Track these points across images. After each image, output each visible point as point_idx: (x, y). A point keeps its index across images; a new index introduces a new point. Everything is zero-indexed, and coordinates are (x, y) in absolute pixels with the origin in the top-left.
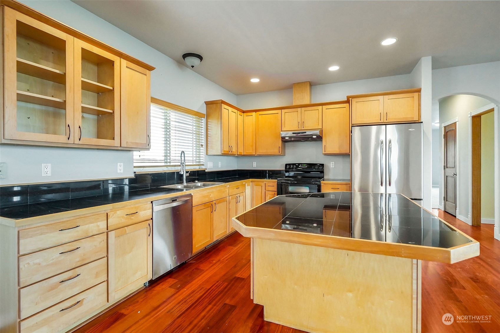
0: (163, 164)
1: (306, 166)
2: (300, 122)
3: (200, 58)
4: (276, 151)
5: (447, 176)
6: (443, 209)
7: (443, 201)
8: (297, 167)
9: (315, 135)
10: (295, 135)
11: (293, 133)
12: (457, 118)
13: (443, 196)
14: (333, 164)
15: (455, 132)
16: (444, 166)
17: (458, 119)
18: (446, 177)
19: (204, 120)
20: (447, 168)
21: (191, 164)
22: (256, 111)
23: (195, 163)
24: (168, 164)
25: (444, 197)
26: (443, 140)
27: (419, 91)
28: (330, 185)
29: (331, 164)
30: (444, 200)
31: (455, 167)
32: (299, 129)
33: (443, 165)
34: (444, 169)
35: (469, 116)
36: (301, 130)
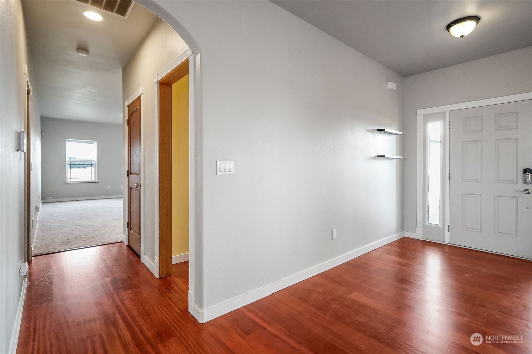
5: (131, 188)
6: (126, 243)
7: (126, 230)
12: (142, 87)
13: (127, 221)
15: (139, 113)
16: (128, 171)
17: (142, 90)
18: (130, 190)
20: (131, 174)
25: (128, 223)
26: (127, 128)
30: (128, 227)
31: (138, 174)
33: (127, 169)
34: (128, 176)
35: (156, 80)
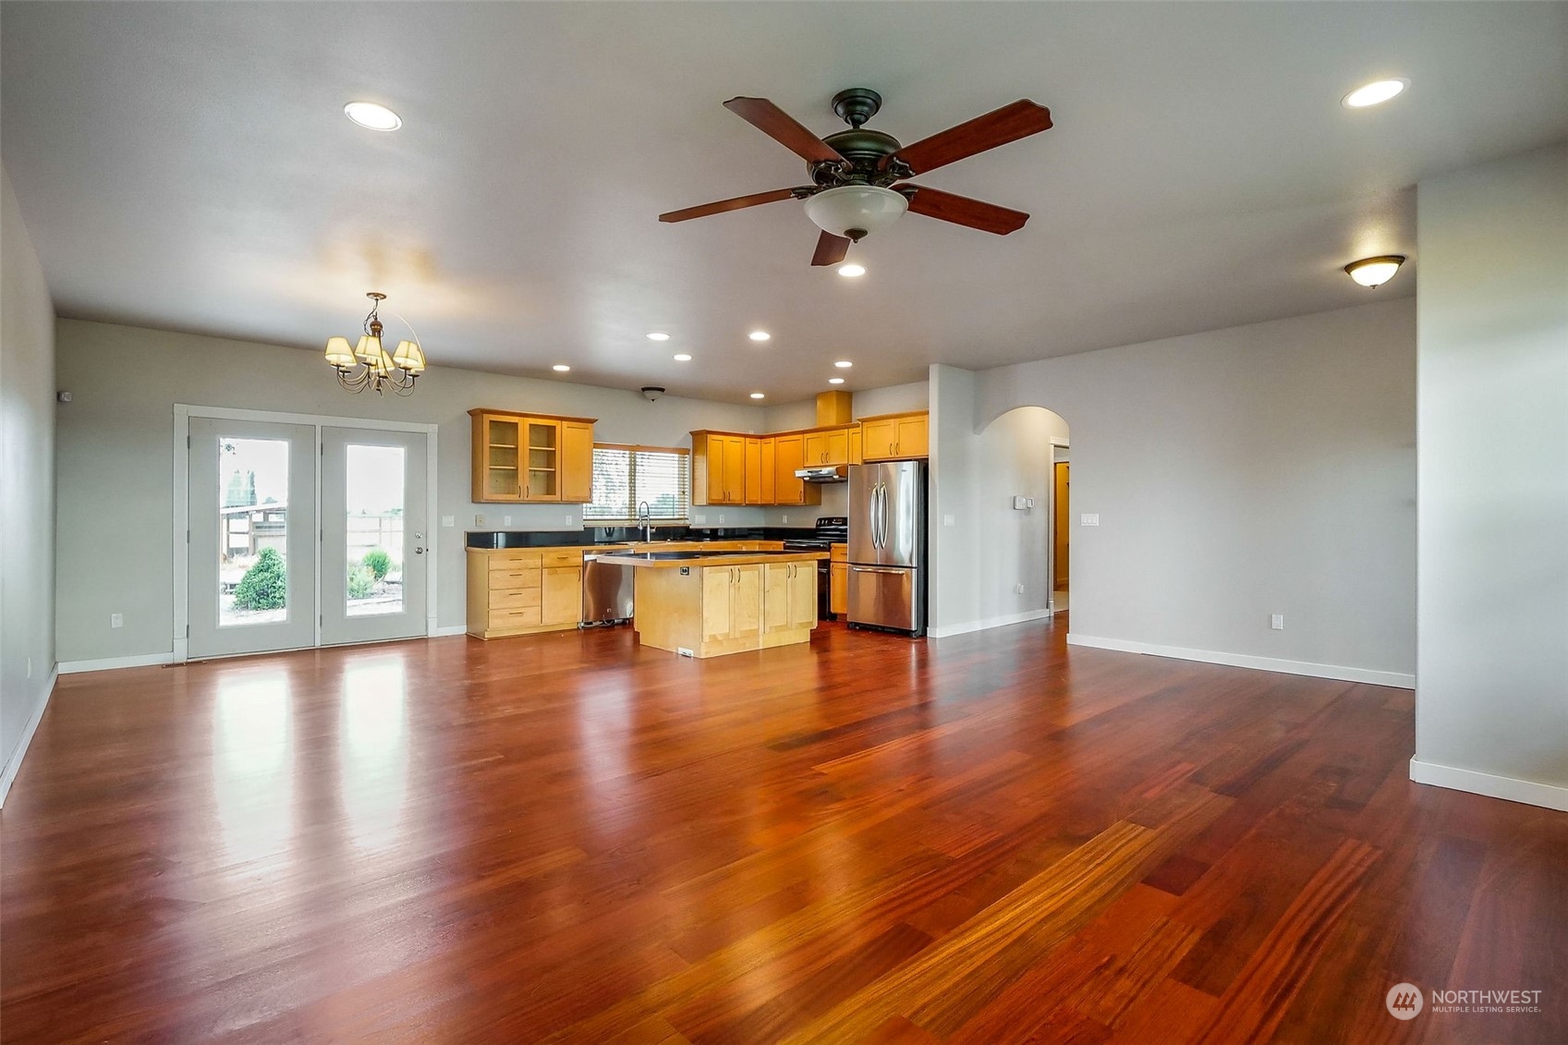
0: (627, 517)
2: (824, 454)
4: (797, 498)
8: (830, 523)
10: (810, 474)
11: (808, 472)
19: (688, 458)
21: (671, 517)
22: (776, 435)
23: (676, 517)
24: (633, 517)
27: (928, 413)
32: (821, 465)
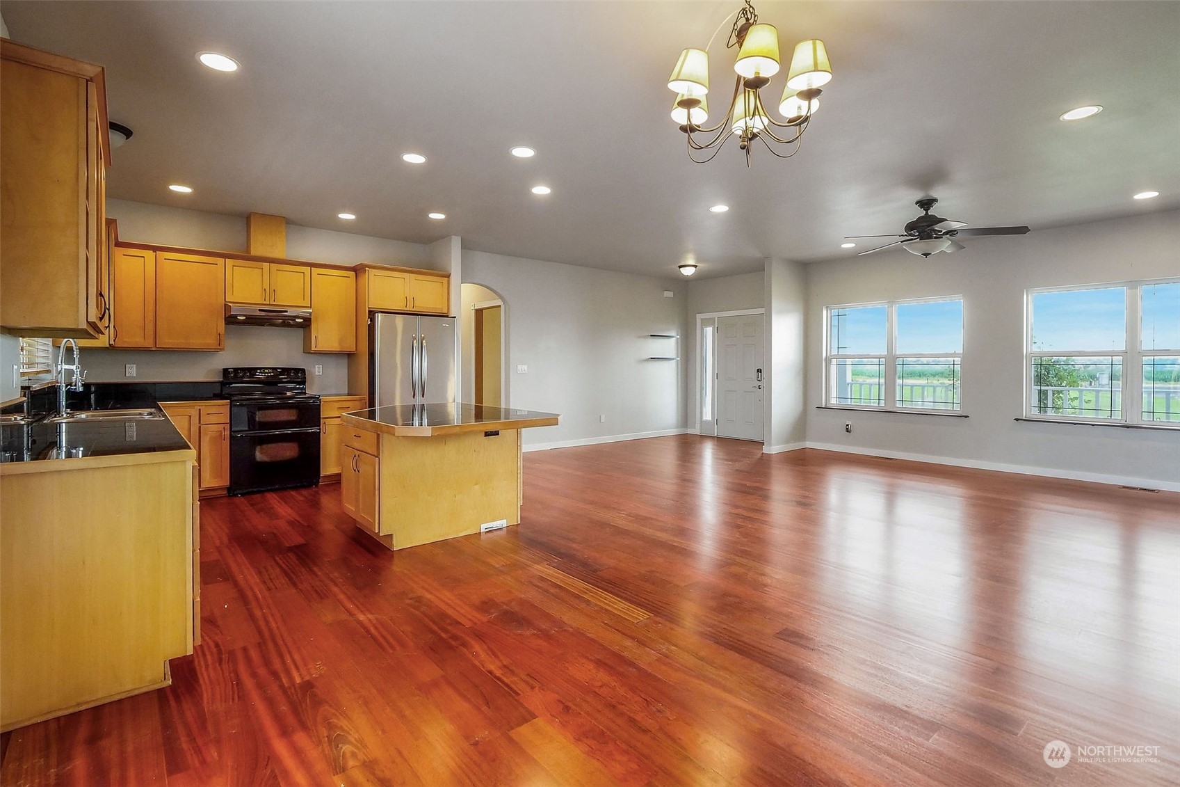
1: (270, 373)
2: (267, 290)
3: (127, 133)
4: (211, 341)
8: (252, 375)
9: (298, 317)
10: (263, 314)
11: (260, 310)
14: (319, 368)
22: (155, 249)
27: (448, 276)
28: (335, 403)
29: (317, 369)
32: (264, 303)
35: (474, 309)
36: (269, 304)
